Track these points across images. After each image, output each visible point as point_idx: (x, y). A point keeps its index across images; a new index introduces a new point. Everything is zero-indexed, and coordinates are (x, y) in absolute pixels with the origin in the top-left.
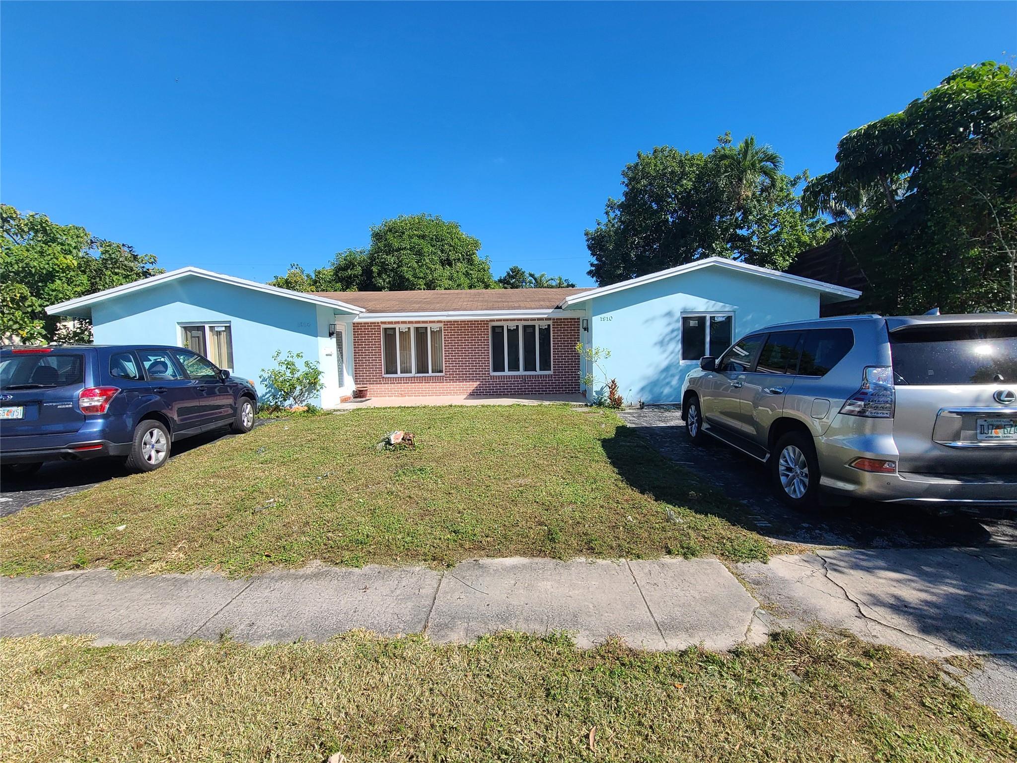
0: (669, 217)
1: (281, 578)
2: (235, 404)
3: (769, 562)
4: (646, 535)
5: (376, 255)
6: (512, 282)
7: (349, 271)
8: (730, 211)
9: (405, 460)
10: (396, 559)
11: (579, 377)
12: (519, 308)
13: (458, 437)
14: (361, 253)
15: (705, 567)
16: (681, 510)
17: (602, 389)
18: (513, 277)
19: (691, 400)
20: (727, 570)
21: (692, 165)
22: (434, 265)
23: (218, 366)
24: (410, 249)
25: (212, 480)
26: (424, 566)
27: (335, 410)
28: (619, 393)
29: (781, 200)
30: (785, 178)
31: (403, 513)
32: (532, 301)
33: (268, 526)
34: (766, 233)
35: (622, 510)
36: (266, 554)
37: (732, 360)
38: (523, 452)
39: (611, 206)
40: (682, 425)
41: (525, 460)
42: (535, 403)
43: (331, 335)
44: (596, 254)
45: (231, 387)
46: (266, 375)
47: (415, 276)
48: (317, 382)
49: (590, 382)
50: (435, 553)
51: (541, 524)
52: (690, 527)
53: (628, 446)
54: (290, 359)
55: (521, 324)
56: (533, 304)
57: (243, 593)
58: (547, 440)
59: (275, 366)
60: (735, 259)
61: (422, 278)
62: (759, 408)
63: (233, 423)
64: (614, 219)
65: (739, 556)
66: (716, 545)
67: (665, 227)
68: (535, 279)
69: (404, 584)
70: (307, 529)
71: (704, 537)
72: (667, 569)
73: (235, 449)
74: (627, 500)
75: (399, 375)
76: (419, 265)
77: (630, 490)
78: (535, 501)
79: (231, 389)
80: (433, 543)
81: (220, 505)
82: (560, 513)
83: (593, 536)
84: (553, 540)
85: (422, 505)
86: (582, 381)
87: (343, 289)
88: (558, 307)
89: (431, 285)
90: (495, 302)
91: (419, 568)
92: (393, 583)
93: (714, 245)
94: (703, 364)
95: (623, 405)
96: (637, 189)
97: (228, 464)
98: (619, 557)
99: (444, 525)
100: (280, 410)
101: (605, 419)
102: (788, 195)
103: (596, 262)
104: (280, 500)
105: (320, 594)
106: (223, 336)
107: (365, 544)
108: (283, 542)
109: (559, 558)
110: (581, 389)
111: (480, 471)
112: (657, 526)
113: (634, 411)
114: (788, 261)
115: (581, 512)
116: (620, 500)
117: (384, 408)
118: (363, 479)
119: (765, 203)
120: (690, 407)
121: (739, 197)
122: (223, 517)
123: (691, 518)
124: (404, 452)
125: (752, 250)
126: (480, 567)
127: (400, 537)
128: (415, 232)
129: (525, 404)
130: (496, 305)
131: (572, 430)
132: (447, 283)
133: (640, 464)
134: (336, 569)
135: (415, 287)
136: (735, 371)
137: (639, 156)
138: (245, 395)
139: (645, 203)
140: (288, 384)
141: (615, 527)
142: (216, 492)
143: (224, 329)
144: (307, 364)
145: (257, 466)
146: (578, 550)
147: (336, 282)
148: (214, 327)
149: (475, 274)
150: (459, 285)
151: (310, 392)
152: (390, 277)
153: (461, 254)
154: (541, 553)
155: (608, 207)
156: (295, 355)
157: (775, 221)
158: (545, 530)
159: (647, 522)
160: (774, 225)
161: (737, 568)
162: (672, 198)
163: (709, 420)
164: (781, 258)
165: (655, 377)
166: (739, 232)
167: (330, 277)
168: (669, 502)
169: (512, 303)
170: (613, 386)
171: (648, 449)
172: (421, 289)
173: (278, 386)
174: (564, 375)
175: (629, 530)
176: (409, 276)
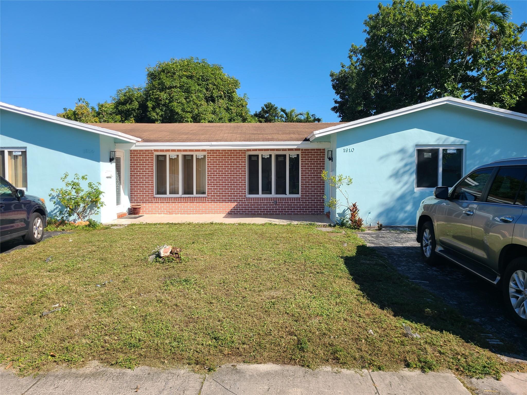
0: (406, 60)
1: (64, 377)
2: (28, 218)
3: (501, 379)
4: (386, 348)
5: (151, 92)
6: (266, 116)
7: (128, 105)
8: (461, 55)
9: (172, 271)
10: (164, 362)
11: (323, 200)
12: (272, 140)
13: (218, 252)
14: (138, 90)
15: (442, 381)
16: (418, 326)
17: (344, 211)
18: (267, 112)
19: (426, 224)
20: (462, 384)
21: (427, 15)
22: (200, 101)
23: (14, 185)
24: (180, 87)
25: (6, 286)
26: (188, 370)
27: (112, 225)
28: (360, 215)
29: (508, 45)
30: (513, 25)
31: (171, 319)
32: (283, 134)
33: (54, 329)
34: (494, 74)
35: (364, 324)
36: (51, 354)
37: (463, 189)
38: (275, 266)
39: (354, 51)
40: (417, 246)
41: (276, 274)
42: (284, 222)
43: (111, 160)
44: (340, 93)
45: (25, 204)
46: (55, 194)
47: (183, 110)
48: (98, 200)
49: (333, 205)
50: (198, 358)
51: (291, 334)
52: (426, 342)
53: (368, 264)
54: (76, 181)
55: (273, 154)
56: (284, 136)
57: (31, 389)
58: (295, 256)
59: (62, 186)
60: (465, 98)
61: (190, 112)
62: (490, 234)
63: (25, 235)
64: (356, 62)
65: (473, 372)
66: (451, 360)
67: (403, 69)
68: (286, 114)
69: (170, 385)
70: (87, 332)
71: (440, 352)
72: (406, 381)
73: (26, 258)
74: (368, 315)
75: (168, 195)
76: (187, 101)
77: (371, 305)
78: (286, 313)
79: (25, 206)
80: (197, 348)
81: (13, 308)
82: (308, 324)
83: (338, 347)
84: (302, 349)
85: (187, 312)
86: (326, 204)
87: (122, 120)
88: (306, 140)
89: (197, 118)
90: (252, 134)
91: (184, 371)
92: (161, 384)
93: (445, 85)
94: (437, 193)
95: (363, 226)
96: (378, 36)
97: (19, 271)
98: (362, 368)
99: (206, 332)
100: (65, 224)
101: (347, 239)
102: (515, 40)
103: (339, 100)
104: (64, 306)
105: (97, 392)
106: (20, 160)
107: (137, 347)
108: (66, 344)
109: (308, 366)
110: (326, 211)
111: (237, 283)
112: (396, 340)
113: (373, 232)
114: (515, 99)
115: (327, 324)
116: (361, 314)
117: (155, 224)
118: (136, 287)
119: (493, 48)
120: (424, 231)
121: (470, 43)
122: (15, 320)
123: (428, 334)
124: (172, 265)
125: (482, 90)
126: (237, 372)
127: (167, 341)
128: (184, 73)
129: (276, 223)
130: (253, 137)
131: (317, 247)
132: (211, 116)
133: (380, 281)
134: (111, 369)
135: (183, 120)
136: (467, 200)
137: (380, 7)
138: (36, 211)
139: (384, 48)
140: (73, 202)
141: (357, 340)
142: (10, 296)
143: (20, 153)
144: (90, 185)
145: (45, 274)
146: (324, 360)
147: (117, 115)
148: (12, 152)
149: (234, 109)
150: (220, 119)
151: (91, 208)
152: (163, 111)
153: (223, 92)
154: (291, 361)
155: (351, 52)
156: (80, 177)
157: (503, 64)
158: (295, 339)
159: (387, 336)
160: (502, 67)
161: (471, 383)
162: (408, 44)
163: (443, 243)
164: (508, 96)
165: (392, 204)
166: (469, 73)
167: (111, 110)
168: (407, 318)
169: (266, 136)
170: (354, 209)
171: (386, 267)
172: (188, 122)
173: (64, 203)
174: (310, 198)
175: (370, 343)
176: (179, 110)
